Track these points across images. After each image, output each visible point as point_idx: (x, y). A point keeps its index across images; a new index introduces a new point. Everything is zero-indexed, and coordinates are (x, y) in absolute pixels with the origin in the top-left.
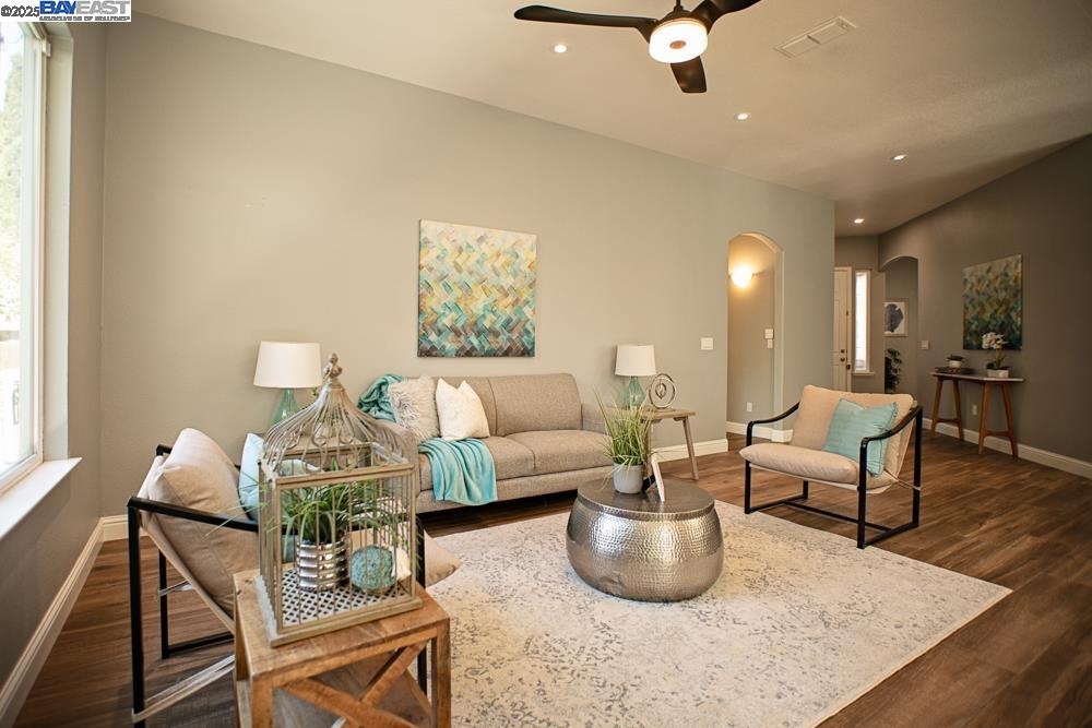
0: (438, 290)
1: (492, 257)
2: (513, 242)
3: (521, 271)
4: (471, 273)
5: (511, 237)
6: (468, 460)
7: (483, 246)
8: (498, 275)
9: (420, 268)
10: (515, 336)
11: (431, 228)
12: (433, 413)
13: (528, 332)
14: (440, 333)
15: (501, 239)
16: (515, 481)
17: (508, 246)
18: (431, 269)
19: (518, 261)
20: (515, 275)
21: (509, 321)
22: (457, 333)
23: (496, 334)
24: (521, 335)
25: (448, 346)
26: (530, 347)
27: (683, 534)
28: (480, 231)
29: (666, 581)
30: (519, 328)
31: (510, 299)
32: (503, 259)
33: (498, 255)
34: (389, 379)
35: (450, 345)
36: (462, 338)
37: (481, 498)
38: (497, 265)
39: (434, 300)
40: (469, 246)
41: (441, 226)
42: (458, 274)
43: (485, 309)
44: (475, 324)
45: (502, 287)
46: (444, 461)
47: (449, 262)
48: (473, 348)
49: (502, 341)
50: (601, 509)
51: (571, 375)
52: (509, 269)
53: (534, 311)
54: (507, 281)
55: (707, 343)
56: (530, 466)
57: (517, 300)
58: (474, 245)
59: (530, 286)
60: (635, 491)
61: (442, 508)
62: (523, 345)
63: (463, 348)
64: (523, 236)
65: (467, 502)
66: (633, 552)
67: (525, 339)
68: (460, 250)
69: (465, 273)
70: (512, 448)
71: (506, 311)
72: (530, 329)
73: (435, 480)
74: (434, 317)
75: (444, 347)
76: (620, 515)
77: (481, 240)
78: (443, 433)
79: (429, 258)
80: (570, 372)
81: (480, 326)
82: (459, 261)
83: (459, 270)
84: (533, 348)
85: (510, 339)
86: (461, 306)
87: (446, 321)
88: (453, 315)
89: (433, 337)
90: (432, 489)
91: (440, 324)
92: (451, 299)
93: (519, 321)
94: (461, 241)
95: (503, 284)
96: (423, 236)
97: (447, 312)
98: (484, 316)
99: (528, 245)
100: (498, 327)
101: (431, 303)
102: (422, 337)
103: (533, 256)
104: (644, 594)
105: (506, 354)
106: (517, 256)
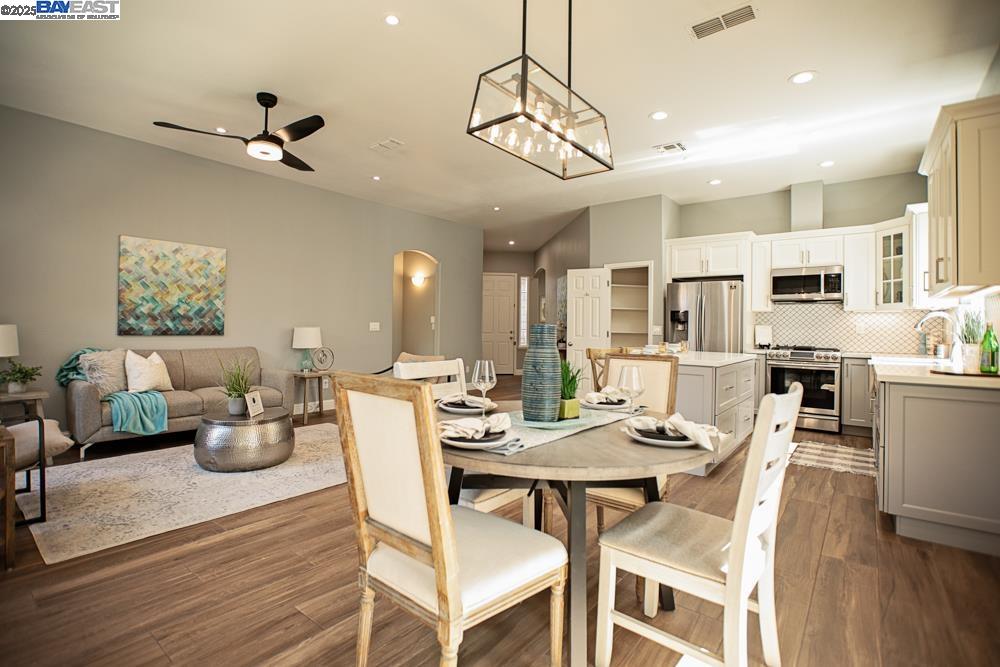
0: (137, 287)
1: (186, 263)
2: (205, 253)
3: (212, 274)
4: (167, 275)
5: (203, 251)
6: (144, 403)
7: (178, 256)
8: (191, 276)
9: (120, 270)
10: (206, 320)
11: (129, 242)
12: (121, 374)
13: (218, 318)
14: (137, 318)
15: (195, 251)
16: (185, 419)
17: (201, 256)
18: (129, 272)
19: (210, 267)
20: (207, 277)
21: (201, 309)
22: (154, 318)
23: (190, 319)
24: (212, 320)
25: (145, 327)
26: (220, 329)
27: (263, 436)
28: (176, 245)
29: (252, 456)
30: (211, 314)
31: (203, 294)
32: (196, 266)
33: (192, 263)
34: (86, 350)
35: (146, 327)
36: (159, 322)
37: (153, 429)
38: (191, 270)
39: (133, 294)
40: (165, 256)
41: (139, 241)
42: (154, 276)
43: (180, 300)
44: (171, 311)
45: (195, 286)
46: (122, 404)
47: (147, 267)
48: (169, 329)
49: (196, 324)
50: (211, 423)
51: (255, 349)
52: (202, 273)
53: (224, 303)
54: (200, 281)
55: (375, 326)
56: (199, 408)
57: (209, 295)
58: (171, 256)
59: (220, 285)
60: (240, 413)
61: (119, 437)
62: (214, 327)
63: (159, 329)
64: (214, 250)
65: (142, 432)
66: (226, 449)
67: (215, 323)
68: (157, 258)
69: (161, 275)
70: (184, 397)
71: (198, 302)
72: (220, 316)
73: (114, 418)
74: (133, 306)
75: (142, 328)
76: (225, 424)
77: (176, 251)
78: (130, 387)
79: (128, 263)
80: (253, 346)
81: (175, 313)
82: (156, 266)
83: (156, 272)
84: (223, 329)
85: (202, 323)
86: (158, 299)
87: (144, 309)
88: (151, 305)
89: (131, 321)
90: (112, 425)
91: (138, 312)
92: (148, 294)
93: (210, 310)
94: (158, 251)
95: (196, 283)
96: (122, 247)
97: (145, 303)
98: (178, 306)
99: (220, 255)
100: (191, 314)
101: (129, 296)
102: (122, 320)
103: (223, 263)
104: (231, 468)
105: (199, 333)
106: (209, 264)
